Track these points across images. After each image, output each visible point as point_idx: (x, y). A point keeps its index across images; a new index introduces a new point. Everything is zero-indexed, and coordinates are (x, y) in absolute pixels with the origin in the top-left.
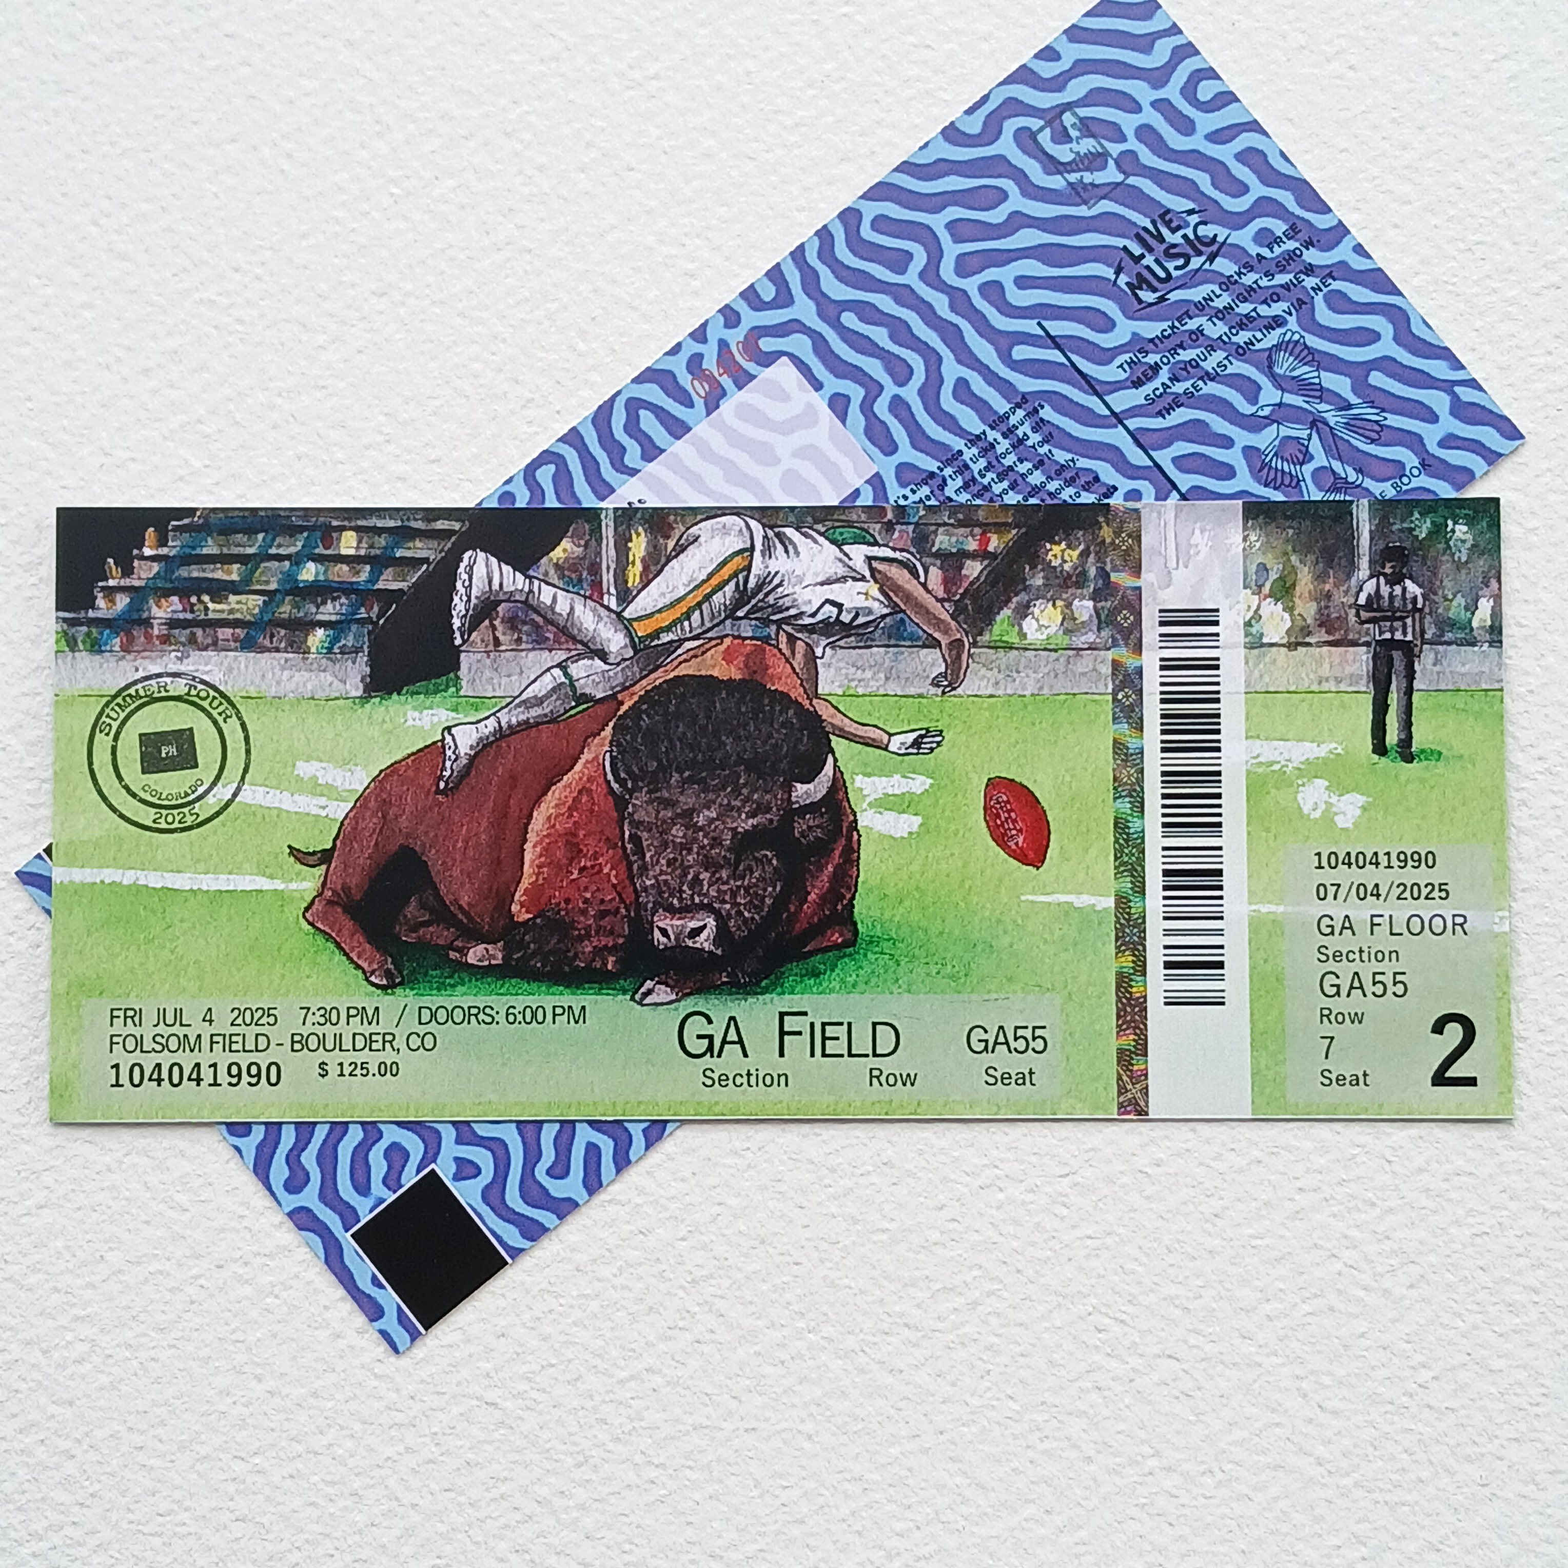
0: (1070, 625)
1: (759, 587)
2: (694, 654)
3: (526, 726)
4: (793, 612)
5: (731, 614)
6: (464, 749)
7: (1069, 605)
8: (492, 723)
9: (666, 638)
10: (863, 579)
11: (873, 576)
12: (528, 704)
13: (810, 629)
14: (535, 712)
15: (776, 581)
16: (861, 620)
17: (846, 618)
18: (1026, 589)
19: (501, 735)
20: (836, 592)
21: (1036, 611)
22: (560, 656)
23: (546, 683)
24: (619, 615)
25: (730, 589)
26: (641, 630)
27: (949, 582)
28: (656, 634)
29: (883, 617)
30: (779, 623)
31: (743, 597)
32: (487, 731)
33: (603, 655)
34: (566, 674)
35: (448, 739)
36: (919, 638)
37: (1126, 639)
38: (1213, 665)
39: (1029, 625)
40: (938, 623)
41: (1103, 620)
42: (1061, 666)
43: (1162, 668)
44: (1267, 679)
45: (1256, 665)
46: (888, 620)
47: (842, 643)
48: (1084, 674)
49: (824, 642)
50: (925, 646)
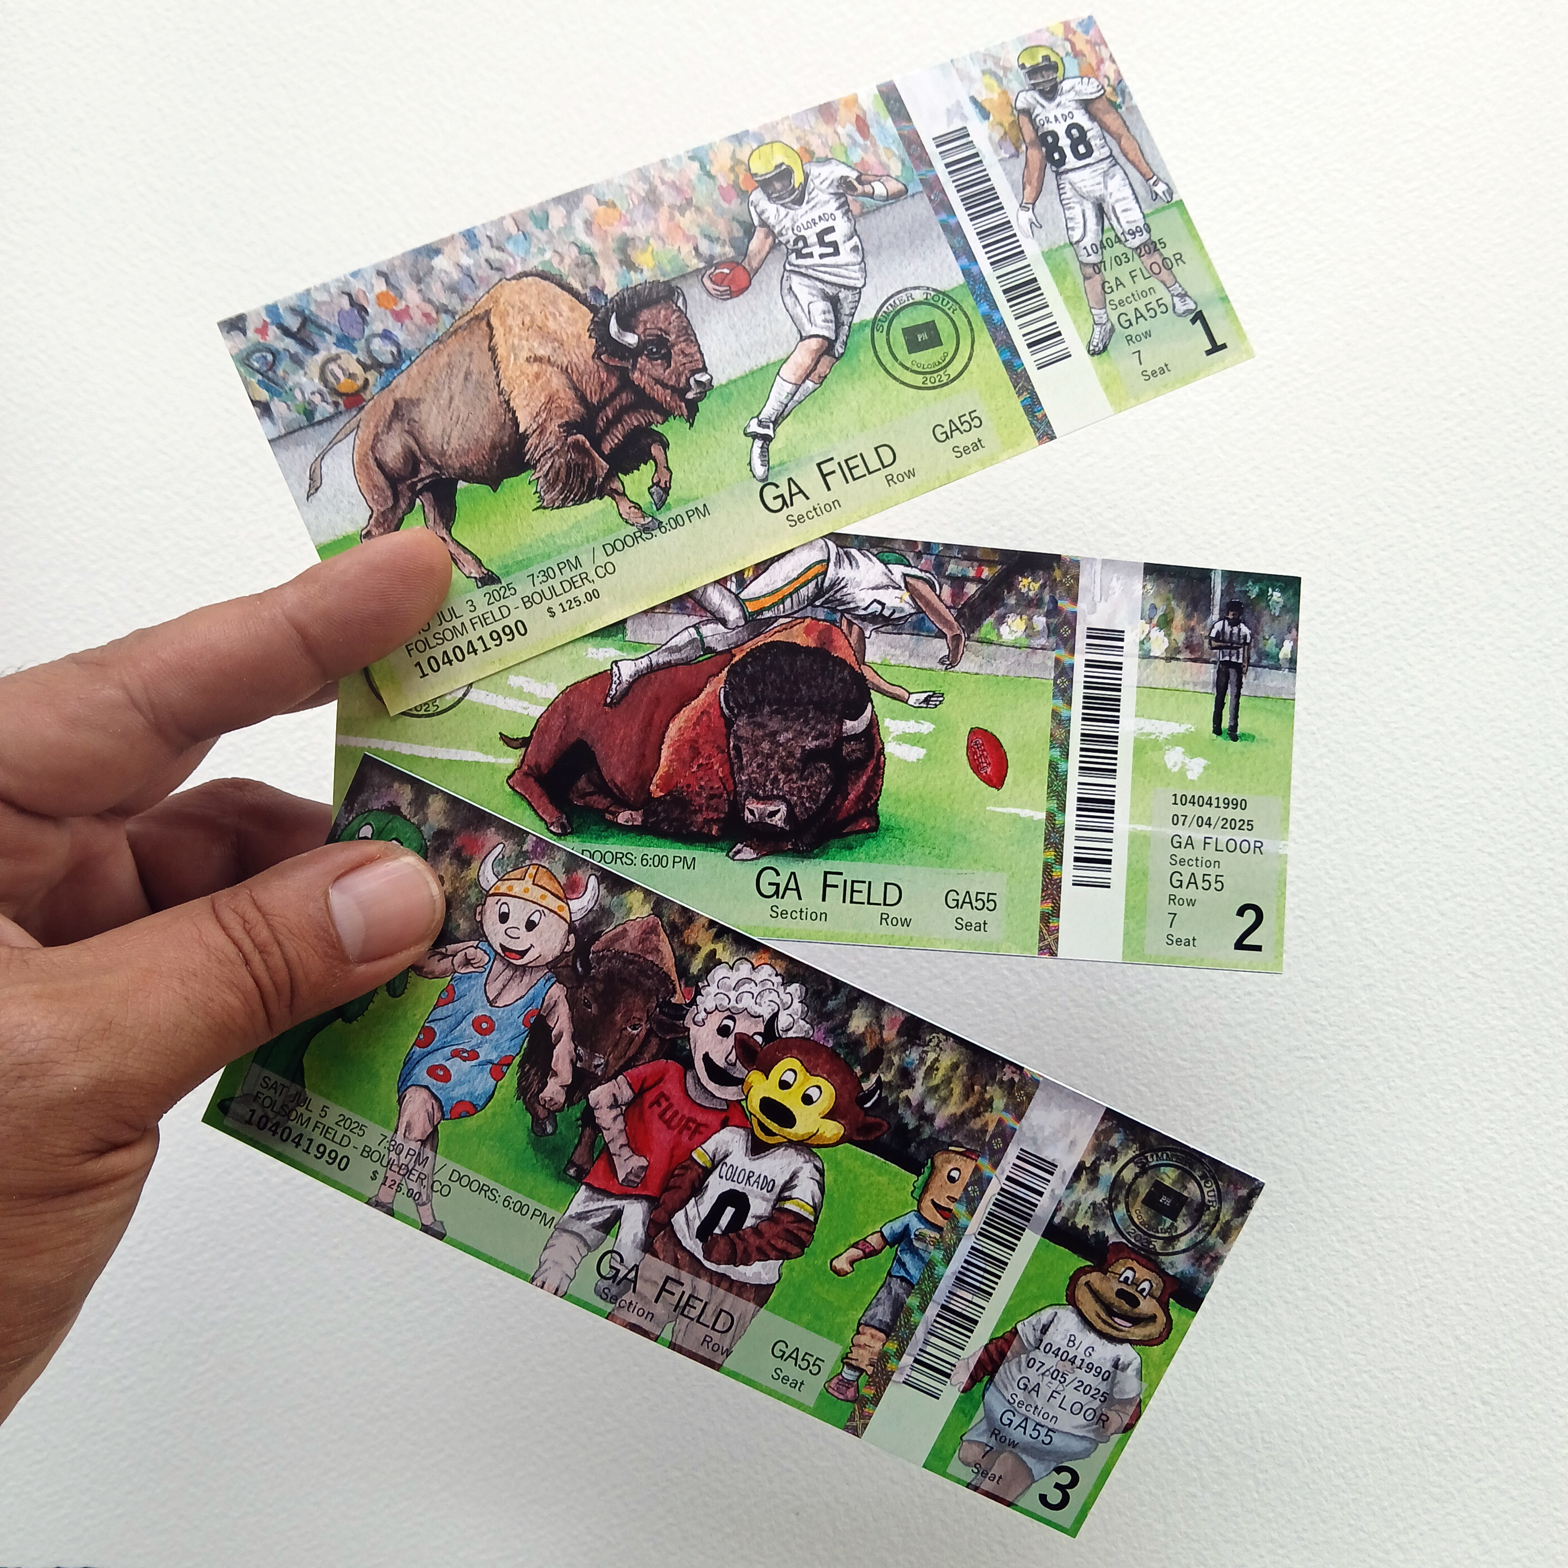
0: (1030, 631)
1: (832, 586)
2: (785, 628)
3: (668, 665)
4: (852, 605)
5: (811, 602)
6: (625, 677)
7: (1030, 619)
8: (645, 662)
9: (767, 614)
10: (900, 588)
11: (906, 587)
12: (671, 650)
13: (863, 618)
14: (675, 656)
15: (842, 584)
16: (896, 615)
17: (887, 613)
18: (1004, 605)
19: (652, 669)
20: (881, 595)
21: (1009, 620)
22: (695, 620)
23: (684, 638)
24: (737, 596)
25: (812, 585)
26: (751, 607)
27: (955, 596)
28: (761, 611)
29: (911, 615)
30: (843, 612)
31: (820, 592)
32: (642, 666)
33: (724, 622)
34: (698, 633)
35: (615, 669)
36: (933, 631)
37: (1065, 645)
38: (1118, 667)
39: (1004, 629)
40: (946, 622)
41: (1052, 631)
42: (1022, 658)
43: (1087, 666)
44: (1151, 679)
45: (1145, 670)
46: (914, 617)
47: (883, 629)
48: (1036, 665)
49: (871, 627)
50: (936, 637)
